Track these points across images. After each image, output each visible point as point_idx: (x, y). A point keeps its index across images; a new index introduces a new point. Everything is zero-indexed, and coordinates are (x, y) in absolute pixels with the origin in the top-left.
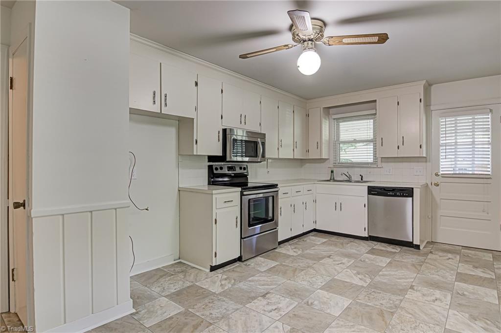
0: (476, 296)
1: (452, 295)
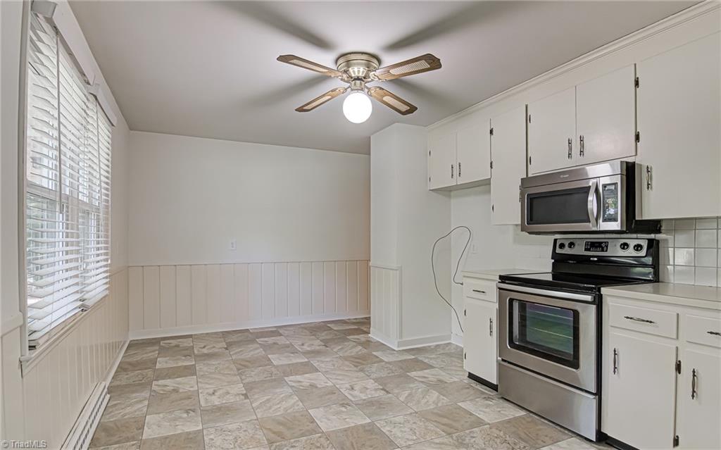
0: (173, 416)
1: (200, 406)
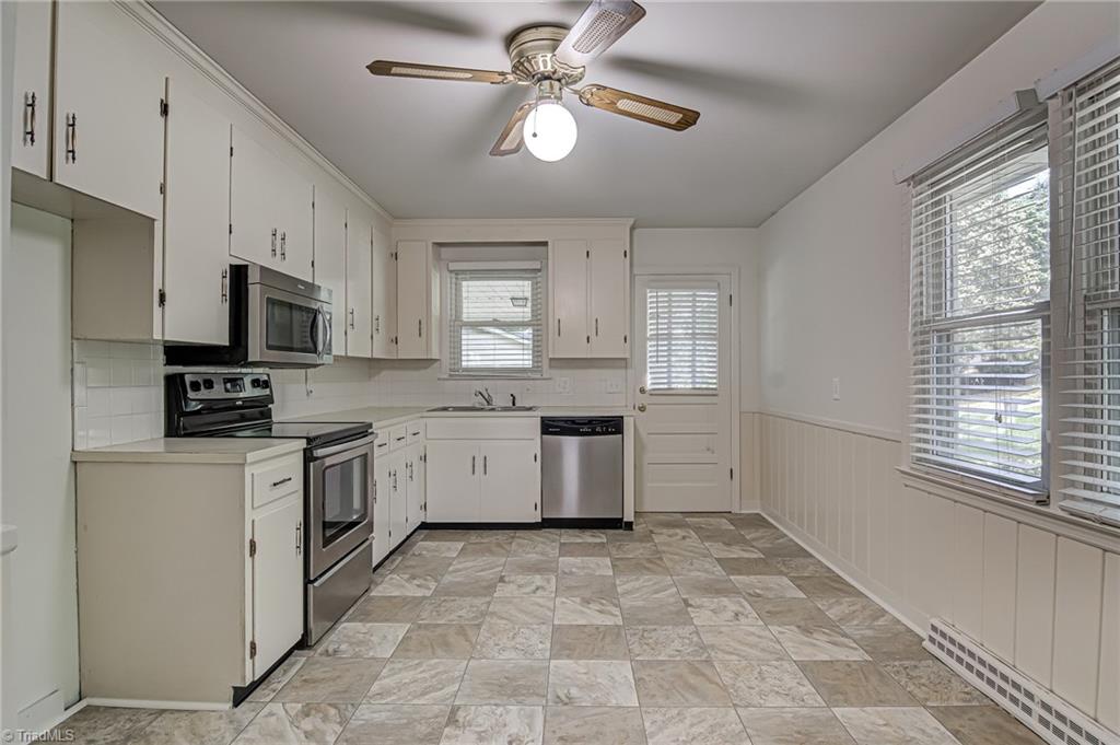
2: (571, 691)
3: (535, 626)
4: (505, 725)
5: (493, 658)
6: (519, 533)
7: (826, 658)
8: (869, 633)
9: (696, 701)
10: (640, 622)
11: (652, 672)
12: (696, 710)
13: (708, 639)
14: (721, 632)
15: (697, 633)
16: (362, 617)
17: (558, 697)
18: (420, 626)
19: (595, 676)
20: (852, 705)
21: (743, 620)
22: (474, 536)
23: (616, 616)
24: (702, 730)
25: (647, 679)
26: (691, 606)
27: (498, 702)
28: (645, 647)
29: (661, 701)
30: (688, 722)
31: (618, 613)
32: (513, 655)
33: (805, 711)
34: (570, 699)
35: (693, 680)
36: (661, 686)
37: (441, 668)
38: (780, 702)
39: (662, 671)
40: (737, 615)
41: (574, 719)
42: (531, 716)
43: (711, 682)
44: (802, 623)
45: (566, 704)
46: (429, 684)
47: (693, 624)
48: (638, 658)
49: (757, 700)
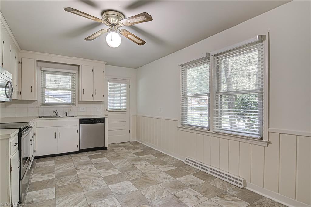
2: (119, 191)
3: (97, 179)
4: (108, 204)
5: (91, 190)
6: (72, 155)
7: (169, 170)
8: (174, 163)
9: (150, 185)
10: (125, 171)
11: (136, 182)
12: (151, 187)
13: (143, 171)
14: (145, 169)
15: (140, 170)
16: (34, 189)
17: (117, 194)
18: (59, 187)
19: (122, 186)
20: (179, 177)
21: (148, 166)
22: (56, 158)
23: (118, 171)
24: (155, 191)
25: (135, 183)
26: (134, 165)
27: (101, 199)
28: (130, 177)
29: (142, 187)
30: (151, 189)
31: (118, 170)
32: (96, 187)
33: (172, 181)
34: (120, 193)
35: (146, 181)
36: (140, 184)
37: (76, 196)
38: (166, 180)
39: (138, 181)
40: (146, 165)
41: (124, 197)
42: (113, 200)
43: (150, 180)
44: (160, 164)
45: (120, 195)
46: (75, 201)
47: (138, 169)
48: (130, 179)
49: (162, 181)
